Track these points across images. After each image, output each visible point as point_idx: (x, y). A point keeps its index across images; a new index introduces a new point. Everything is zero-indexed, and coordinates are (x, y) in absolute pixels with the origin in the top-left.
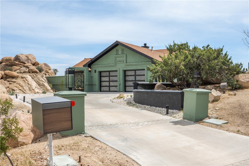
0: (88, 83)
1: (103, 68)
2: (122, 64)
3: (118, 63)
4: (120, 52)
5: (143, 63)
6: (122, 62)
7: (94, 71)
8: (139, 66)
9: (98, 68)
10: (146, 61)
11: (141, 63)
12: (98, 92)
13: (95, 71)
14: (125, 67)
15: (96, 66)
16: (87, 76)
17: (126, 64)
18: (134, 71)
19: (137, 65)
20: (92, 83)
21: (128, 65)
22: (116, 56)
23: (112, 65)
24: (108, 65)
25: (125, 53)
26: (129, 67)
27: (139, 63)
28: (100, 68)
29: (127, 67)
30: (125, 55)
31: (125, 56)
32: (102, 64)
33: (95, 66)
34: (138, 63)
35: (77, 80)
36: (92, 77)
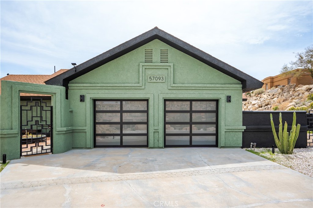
0: (65, 129)
1: (107, 91)
2: (162, 84)
3: (152, 81)
4: (156, 57)
5: (218, 85)
6: (161, 81)
7: (79, 98)
8: (205, 92)
9: (91, 91)
10: (223, 82)
11: (213, 85)
12: (90, 148)
13: (82, 99)
14: (170, 91)
15: (85, 85)
16: (63, 110)
17: (174, 85)
18: (189, 103)
19: (201, 88)
21: (179, 88)
22: (146, 64)
23: (133, 85)
24: (123, 85)
25: (170, 59)
26: (180, 91)
27: (208, 85)
28: (95, 91)
29: (174, 92)
30: (172, 65)
31: (172, 67)
32: (105, 82)
33: (81, 85)
34: (205, 85)
35: (32, 121)
36: (71, 112)
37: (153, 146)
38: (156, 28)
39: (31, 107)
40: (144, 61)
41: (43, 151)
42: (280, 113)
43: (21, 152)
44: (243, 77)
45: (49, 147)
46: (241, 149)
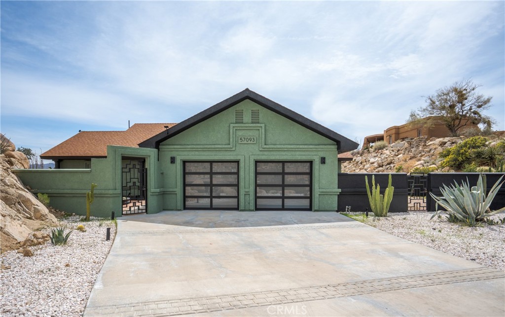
0: (158, 190)
1: (197, 153)
2: (253, 146)
3: (243, 142)
4: (247, 117)
5: (311, 146)
6: (252, 142)
7: (169, 160)
8: (298, 153)
9: (181, 153)
10: (317, 142)
11: (306, 147)
12: (180, 210)
13: (173, 160)
14: (261, 153)
15: (175, 147)
16: (156, 172)
17: (265, 146)
18: (281, 164)
19: (294, 150)
20: (165, 190)
21: (271, 149)
22: (236, 125)
23: (224, 146)
24: (213, 146)
25: (261, 120)
26: (272, 153)
27: (301, 146)
28: (186, 153)
29: (266, 153)
30: (263, 125)
31: (263, 127)
32: (195, 143)
33: (172, 147)
34: (298, 146)
35: (130, 182)
36: (162, 174)
37: (244, 209)
38: (247, 89)
39: (130, 169)
40: (235, 122)
41: (140, 211)
42: (373, 175)
43: (122, 211)
44: (337, 139)
45: (144, 208)
46: (336, 213)
